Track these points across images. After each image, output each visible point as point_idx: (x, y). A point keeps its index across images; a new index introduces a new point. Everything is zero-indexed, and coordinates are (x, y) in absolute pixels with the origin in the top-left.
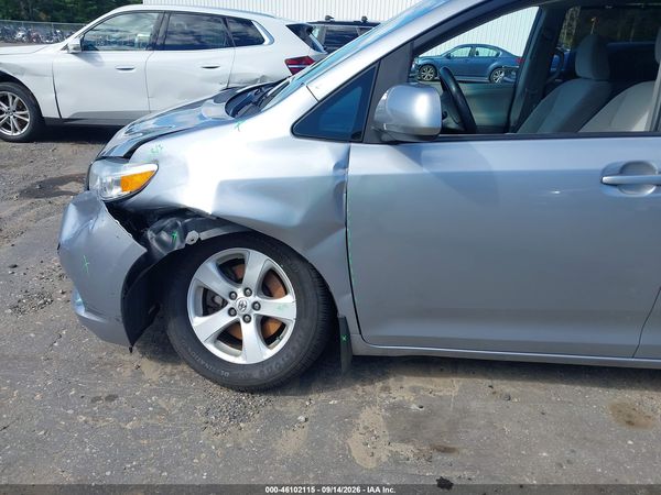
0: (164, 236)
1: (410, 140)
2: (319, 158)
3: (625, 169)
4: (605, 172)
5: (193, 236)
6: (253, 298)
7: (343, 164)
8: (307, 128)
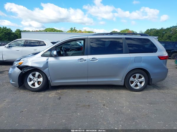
0: (24, 70)
1: (55, 56)
2: (45, 59)
3: (81, 59)
4: (78, 60)
5: (28, 70)
6: (37, 79)
7: (48, 60)
8: (43, 56)
